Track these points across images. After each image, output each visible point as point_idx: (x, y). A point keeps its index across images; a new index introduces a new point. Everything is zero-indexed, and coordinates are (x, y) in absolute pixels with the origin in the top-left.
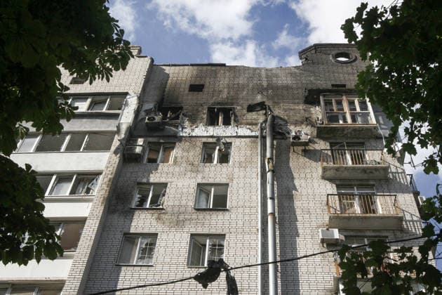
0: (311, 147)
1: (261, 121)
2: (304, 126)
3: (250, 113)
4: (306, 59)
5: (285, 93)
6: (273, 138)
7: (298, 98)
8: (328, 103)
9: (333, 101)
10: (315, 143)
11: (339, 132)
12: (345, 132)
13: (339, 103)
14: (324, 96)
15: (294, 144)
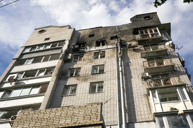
0: (136, 48)
1: (116, 42)
2: (133, 42)
3: (112, 40)
4: (133, 20)
5: (125, 32)
6: (121, 47)
7: (131, 33)
8: (142, 33)
9: (144, 31)
10: (137, 46)
11: (147, 41)
12: (149, 41)
13: (147, 32)
14: (140, 30)
15: (129, 48)
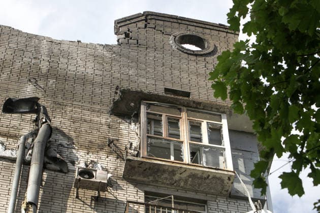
0: (110, 194)
1: (25, 132)
2: (103, 155)
3: (8, 115)
4: (127, 35)
5: (79, 88)
6: (44, 167)
7: (101, 103)
8: (154, 120)
9: (164, 119)
10: (118, 188)
11: (166, 175)
12: (177, 177)
13: (174, 123)
14: (149, 106)
15: (79, 184)
